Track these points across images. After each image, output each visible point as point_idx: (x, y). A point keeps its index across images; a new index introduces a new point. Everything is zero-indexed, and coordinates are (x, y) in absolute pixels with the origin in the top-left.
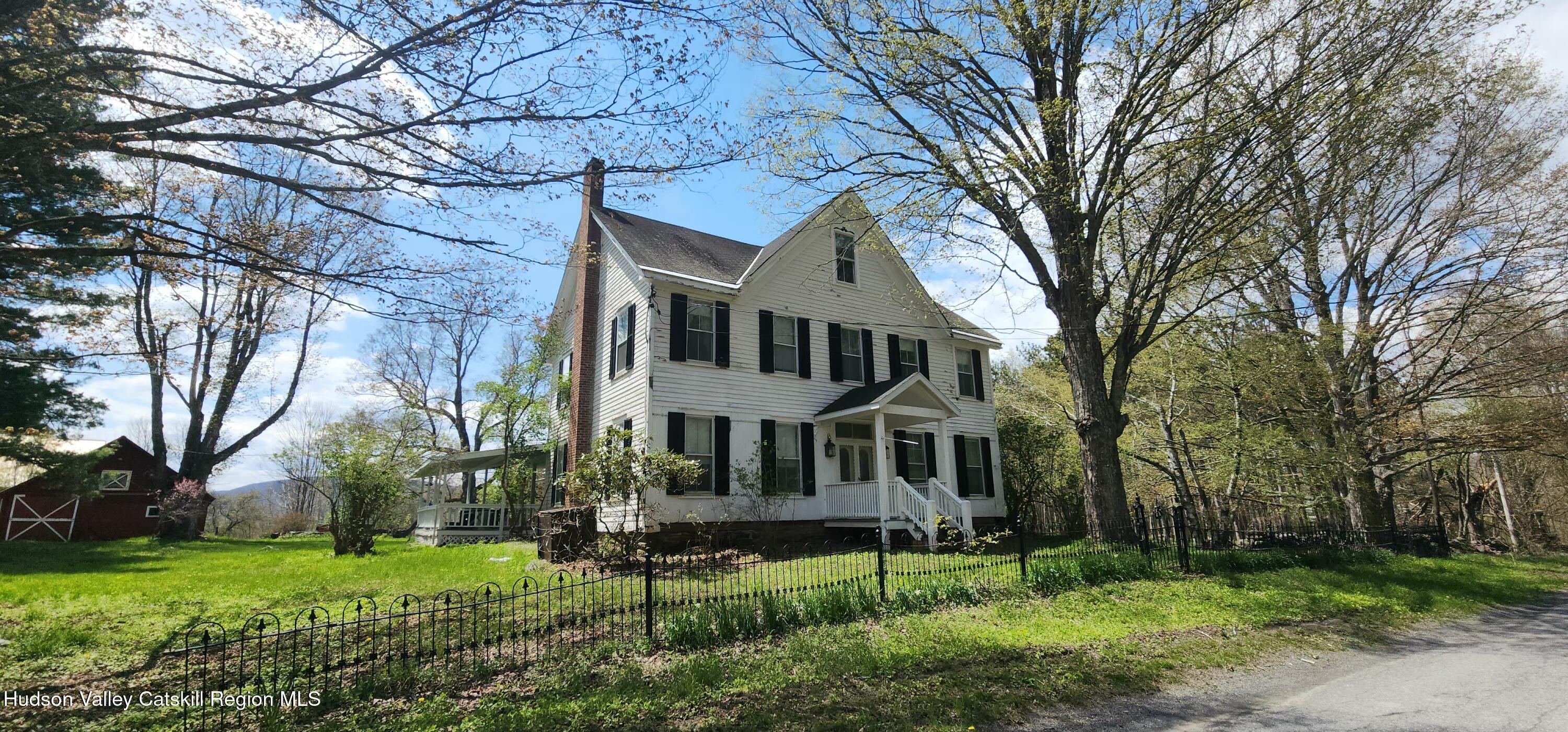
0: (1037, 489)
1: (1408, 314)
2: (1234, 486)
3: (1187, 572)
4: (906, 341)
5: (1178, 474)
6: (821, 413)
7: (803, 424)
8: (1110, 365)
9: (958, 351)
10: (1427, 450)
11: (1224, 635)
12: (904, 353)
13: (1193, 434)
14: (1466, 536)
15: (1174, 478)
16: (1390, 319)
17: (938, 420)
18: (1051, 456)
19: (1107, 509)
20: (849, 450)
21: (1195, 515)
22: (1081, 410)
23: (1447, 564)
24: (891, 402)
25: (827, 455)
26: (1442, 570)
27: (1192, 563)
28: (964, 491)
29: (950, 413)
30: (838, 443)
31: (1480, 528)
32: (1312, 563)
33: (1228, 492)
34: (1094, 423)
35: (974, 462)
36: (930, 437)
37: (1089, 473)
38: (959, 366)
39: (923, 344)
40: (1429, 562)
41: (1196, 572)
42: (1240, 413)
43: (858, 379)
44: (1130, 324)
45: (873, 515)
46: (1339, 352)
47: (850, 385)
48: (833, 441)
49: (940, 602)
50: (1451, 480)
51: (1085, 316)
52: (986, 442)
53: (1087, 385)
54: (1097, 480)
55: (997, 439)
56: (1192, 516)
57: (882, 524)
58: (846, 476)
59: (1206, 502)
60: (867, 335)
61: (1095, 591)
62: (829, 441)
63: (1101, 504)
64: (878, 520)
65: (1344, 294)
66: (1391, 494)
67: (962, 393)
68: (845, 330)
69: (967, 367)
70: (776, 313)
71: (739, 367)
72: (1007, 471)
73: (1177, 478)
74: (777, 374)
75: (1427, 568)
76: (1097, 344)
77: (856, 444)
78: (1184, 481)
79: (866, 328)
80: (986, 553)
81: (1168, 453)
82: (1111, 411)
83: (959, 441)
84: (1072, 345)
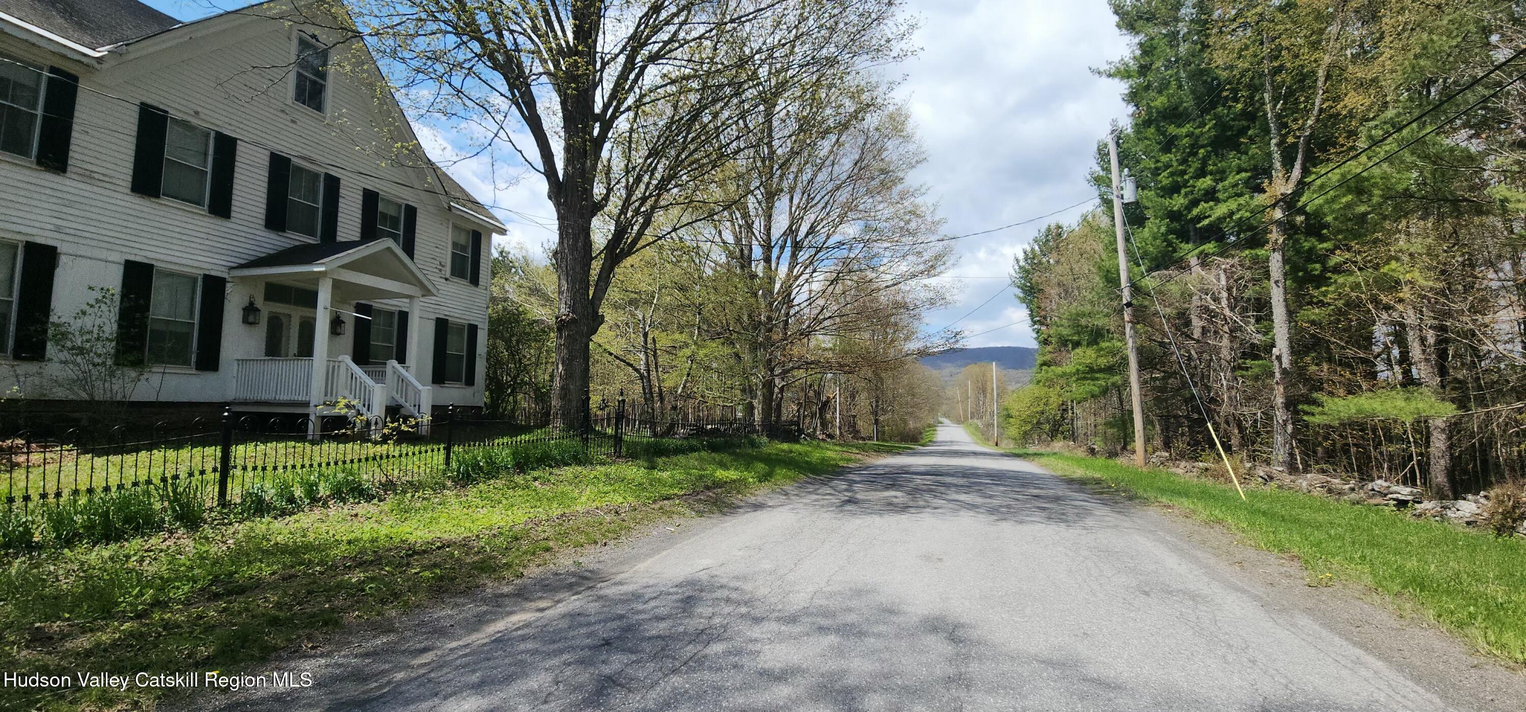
0: (522, 380)
1: (814, 271)
2: (685, 386)
3: (619, 457)
4: (389, 202)
5: (646, 374)
6: (241, 266)
7: (207, 278)
8: (596, 267)
9: (455, 227)
10: (807, 369)
11: (617, 512)
12: (384, 216)
13: (664, 341)
14: (815, 430)
15: (642, 377)
16: (802, 273)
17: (410, 297)
18: (540, 349)
19: (570, 401)
20: (284, 320)
21: (653, 409)
22: (563, 306)
23: (796, 447)
24: (344, 267)
25: (246, 321)
26: (791, 452)
27: (624, 449)
28: (439, 376)
29: (427, 292)
30: (266, 309)
31: (824, 425)
32: (713, 448)
33: (679, 391)
34: (573, 319)
35: (456, 347)
36: (404, 317)
37: (560, 366)
38: (455, 245)
39: (411, 212)
40: (785, 446)
41: (625, 457)
42: (699, 328)
43: (312, 234)
44: (620, 232)
45: (301, 398)
46: (772, 293)
47: (294, 239)
48: (259, 302)
49: (314, 499)
50: (815, 391)
51: (582, 216)
52: (473, 330)
53: (572, 282)
54: (566, 374)
55: (486, 327)
56: (650, 411)
57: (311, 410)
58: (273, 349)
59: (662, 399)
60: (333, 184)
61: (519, 479)
62: (251, 304)
63: (565, 395)
64: (306, 404)
65: (782, 248)
66: (781, 399)
67: (453, 273)
68: (299, 169)
69: (464, 248)
70: (172, 113)
71: (88, 176)
72: (494, 361)
73: (645, 378)
74: (164, 200)
75: (783, 451)
76: (588, 243)
77: (296, 314)
78: (649, 381)
79: (334, 172)
80: (399, 442)
81: (642, 356)
82: (590, 310)
83: (442, 326)
84: (566, 241)
